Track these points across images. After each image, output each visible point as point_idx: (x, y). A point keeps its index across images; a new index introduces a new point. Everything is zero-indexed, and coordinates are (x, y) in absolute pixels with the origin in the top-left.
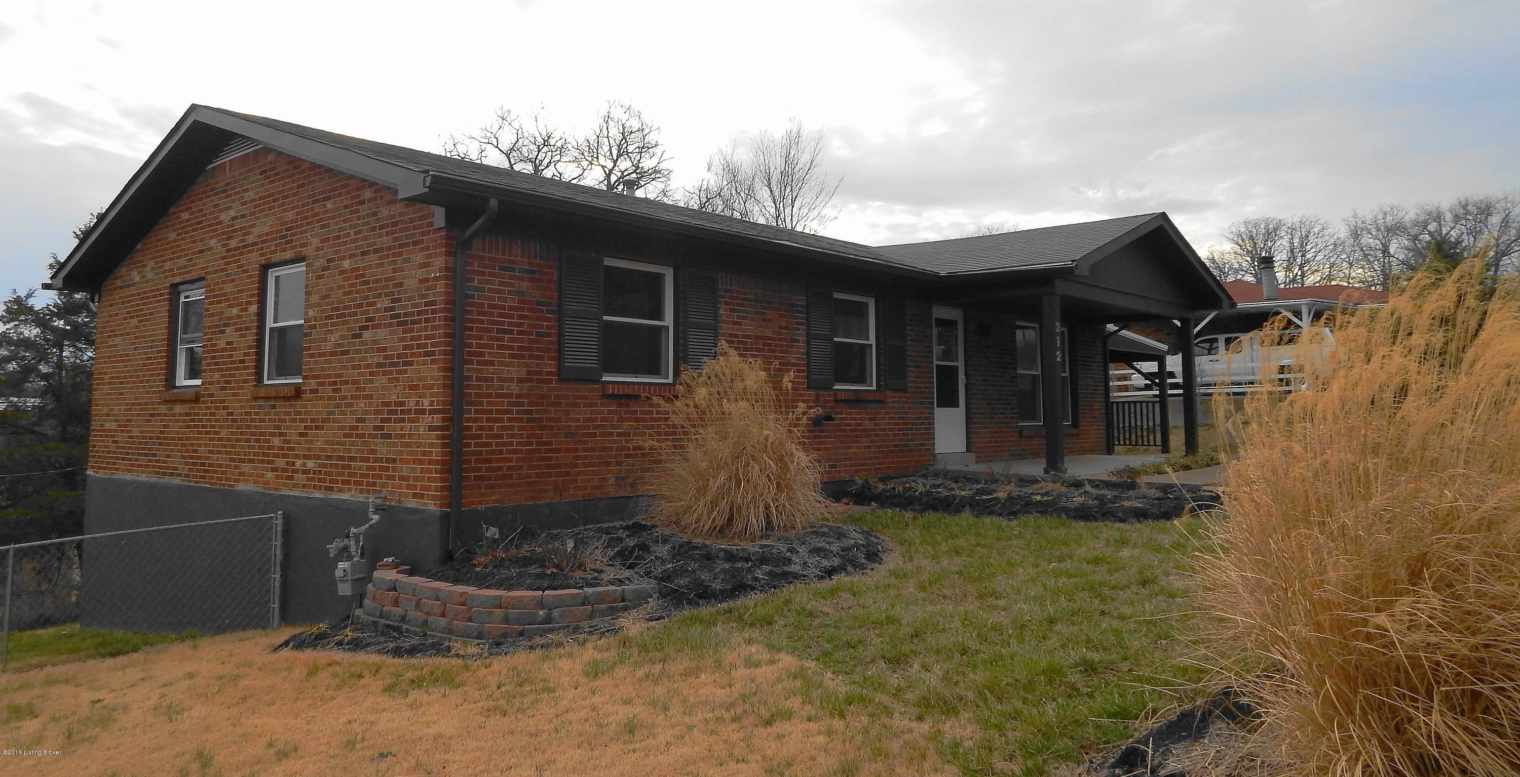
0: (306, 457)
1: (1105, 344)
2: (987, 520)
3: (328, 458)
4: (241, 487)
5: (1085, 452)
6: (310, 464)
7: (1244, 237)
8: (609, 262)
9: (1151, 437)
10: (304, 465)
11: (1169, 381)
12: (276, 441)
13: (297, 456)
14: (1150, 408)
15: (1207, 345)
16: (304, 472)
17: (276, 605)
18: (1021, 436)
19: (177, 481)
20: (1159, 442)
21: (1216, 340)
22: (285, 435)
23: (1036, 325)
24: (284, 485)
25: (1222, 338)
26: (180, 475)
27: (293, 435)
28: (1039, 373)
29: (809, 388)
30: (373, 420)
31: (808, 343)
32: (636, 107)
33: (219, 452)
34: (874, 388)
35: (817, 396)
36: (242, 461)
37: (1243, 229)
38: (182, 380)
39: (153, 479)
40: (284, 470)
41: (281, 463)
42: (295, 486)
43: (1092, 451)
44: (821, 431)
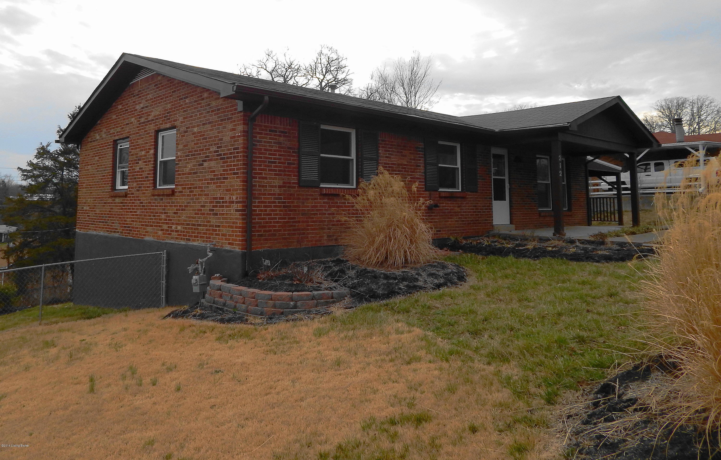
0: (177, 224)
1: (586, 167)
2: (523, 260)
3: (188, 224)
4: (147, 238)
5: (575, 224)
6: (179, 228)
7: (664, 108)
8: (323, 127)
9: (613, 217)
10: (176, 228)
11: (623, 186)
12: (163, 216)
13: (173, 224)
14: (612, 201)
15: (644, 167)
16: (177, 231)
17: (164, 296)
18: (540, 216)
19: (117, 235)
20: (617, 219)
21: (649, 164)
22: (167, 213)
23: (548, 157)
24: (167, 237)
25: (652, 163)
26: (118, 232)
27: (171, 213)
28: (549, 182)
29: (426, 190)
30: (209, 206)
31: (425, 167)
32: (335, 48)
33: (136, 221)
34: (460, 190)
35: (430, 194)
36: (147, 226)
37: (663, 103)
38: (119, 187)
39: (106, 234)
40: (167, 230)
41: (165, 227)
42: (172, 238)
43: (580, 224)
44: (433, 213)
